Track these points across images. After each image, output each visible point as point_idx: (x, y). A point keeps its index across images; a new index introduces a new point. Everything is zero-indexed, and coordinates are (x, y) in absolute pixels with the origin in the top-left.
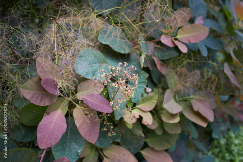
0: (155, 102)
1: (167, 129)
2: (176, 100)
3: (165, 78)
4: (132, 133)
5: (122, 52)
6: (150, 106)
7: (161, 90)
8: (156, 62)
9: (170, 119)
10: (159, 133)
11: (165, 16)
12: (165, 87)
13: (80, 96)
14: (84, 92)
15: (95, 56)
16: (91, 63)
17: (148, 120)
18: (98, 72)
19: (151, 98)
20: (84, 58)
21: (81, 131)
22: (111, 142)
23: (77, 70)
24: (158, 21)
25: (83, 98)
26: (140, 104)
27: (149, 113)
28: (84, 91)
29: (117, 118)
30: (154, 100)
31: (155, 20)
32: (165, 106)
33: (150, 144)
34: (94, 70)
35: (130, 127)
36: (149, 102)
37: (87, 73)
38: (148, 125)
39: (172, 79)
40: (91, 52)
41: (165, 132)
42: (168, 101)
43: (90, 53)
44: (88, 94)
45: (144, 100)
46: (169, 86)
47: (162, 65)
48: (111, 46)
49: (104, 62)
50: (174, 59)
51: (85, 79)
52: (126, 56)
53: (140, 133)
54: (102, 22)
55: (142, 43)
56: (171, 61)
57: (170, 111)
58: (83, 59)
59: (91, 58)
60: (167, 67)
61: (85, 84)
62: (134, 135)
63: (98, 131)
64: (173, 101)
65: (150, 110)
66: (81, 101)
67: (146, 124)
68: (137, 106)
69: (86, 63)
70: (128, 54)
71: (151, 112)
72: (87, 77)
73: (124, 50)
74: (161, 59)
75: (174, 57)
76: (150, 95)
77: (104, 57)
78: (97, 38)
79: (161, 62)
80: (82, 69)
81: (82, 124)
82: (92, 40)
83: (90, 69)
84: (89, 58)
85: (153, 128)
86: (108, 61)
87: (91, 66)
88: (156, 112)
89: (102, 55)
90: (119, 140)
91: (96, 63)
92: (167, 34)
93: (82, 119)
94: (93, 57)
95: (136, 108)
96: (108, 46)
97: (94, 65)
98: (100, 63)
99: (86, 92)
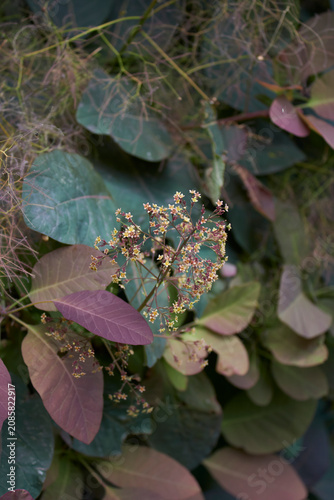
0: (254, 303)
1: (285, 386)
2: (310, 297)
3: (272, 229)
4: (184, 404)
5: (149, 156)
6: (235, 318)
8: (247, 184)
9: (296, 355)
10: (262, 399)
11: (277, 42)
12: (274, 259)
13: (43, 297)
14: (54, 286)
15: (76, 173)
16: (69, 196)
17: (235, 361)
18: (91, 220)
19: (241, 293)
20: (47, 179)
21: (51, 406)
22: (124, 436)
23: (31, 219)
24: (261, 58)
25: (56, 304)
26: (206, 313)
27: (236, 341)
28: (52, 282)
29: (151, 361)
30: (249, 299)
31: (252, 56)
32: (284, 315)
33: (232, 438)
34: (79, 217)
35: (181, 385)
36: (235, 306)
37: (61, 226)
38: (235, 375)
39: (291, 232)
40: (63, 159)
41: (278, 395)
42: (290, 299)
43: (63, 164)
45: (220, 299)
46: (285, 253)
47: (262, 190)
48: (117, 139)
50: (294, 171)
51: (56, 246)
52: (160, 169)
53: (209, 401)
54: (83, 63)
55: (213, 129)
56: (287, 178)
58: (45, 184)
59: (66, 180)
60: (277, 195)
61: (57, 260)
62: (191, 411)
63: (101, 403)
64: (301, 299)
65: (239, 329)
66: (48, 314)
67: (228, 374)
68: (198, 321)
69: (53, 194)
70: (166, 161)
71: (238, 335)
72: (62, 240)
73: (154, 149)
74: (257, 172)
75: (296, 166)
76: (232, 284)
77: (96, 175)
78: (73, 114)
79: (260, 184)
80: (46, 216)
81: (54, 385)
82: (58, 122)
83: (69, 214)
84: (62, 180)
85: (248, 384)
86: (110, 186)
87: (72, 205)
89: (91, 167)
90: (146, 431)
91: (81, 195)
92: (281, 97)
93: (52, 367)
94: (71, 176)
95: (196, 326)
96: (107, 139)
97: (77, 199)
98: (90, 194)
99: (60, 287)
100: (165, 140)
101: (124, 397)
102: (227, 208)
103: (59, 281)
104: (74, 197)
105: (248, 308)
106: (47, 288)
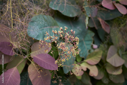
0: (100, 56)
2: (119, 55)
5: (71, 16)
6: (96, 60)
7: (106, 46)
8: (101, 23)
14: (37, 52)
15: (46, 21)
16: (42, 27)
17: (94, 72)
19: (96, 54)
20: (36, 23)
23: (29, 33)
25: (34, 57)
26: (87, 58)
27: (95, 67)
28: (36, 51)
32: (108, 60)
34: (45, 33)
35: (80, 78)
36: (95, 57)
37: (38, 35)
38: (94, 76)
40: (42, 17)
42: (111, 55)
44: (40, 53)
45: (91, 55)
47: (106, 25)
48: (60, 11)
49: (55, 25)
51: (36, 41)
52: (74, 19)
53: (88, 82)
55: (86, 8)
56: (115, 21)
57: (113, 65)
60: (111, 26)
63: (50, 83)
65: (96, 63)
67: (92, 75)
68: (85, 61)
69: (37, 27)
70: (76, 17)
72: (38, 39)
73: (73, 14)
74: (105, 19)
75: (118, 18)
76: (96, 51)
79: (106, 23)
80: (34, 32)
83: (41, 32)
84: (41, 23)
87: (42, 30)
88: (102, 65)
89: (53, 19)
91: (46, 26)
93: (36, 73)
94: (44, 21)
95: (85, 62)
96: (57, 11)
97: (45, 28)
98: (50, 26)
99: (38, 52)
101: (56, 82)
103: (38, 50)
105: (99, 58)
106: (35, 52)
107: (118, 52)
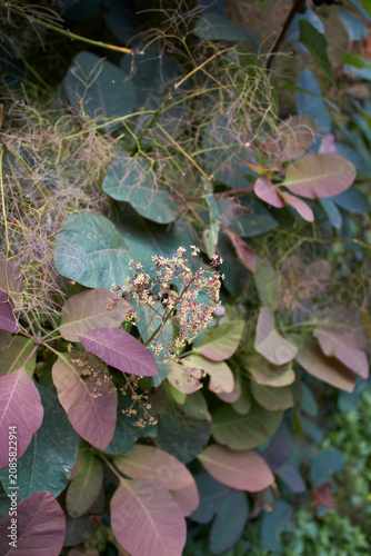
0: (238, 337)
1: (261, 400)
2: (281, 333)
3: (253, 279)
4: (183, 413)
5: (159, 220)
6: (225, 347)
8: (235, 243)
9: (271, 377)
10: (243, 409)
11: (261, 134)
12: (254, 302)
13: (70, 331)
14: (80, 321)
15: (100, 231)
16: (93, 249)
17: (224, 382)
18: (111, 268)
19: (229, 328)
20: (76, 235)
21: (74, 420)
22: (136, 439)
23: (62, 266)
24: (248, 144)
25: (80, 338)
26: (201, 343)
27: (225, 366)
28: (78, 318)
29: (157, 383)
30: (235, 333)
31: (241, 144)
32: (260, 347)
33: (219, 438)
34: (102, 266)
35: (181, 400)
36: (224, 338)
37: (85, 272)
38: (223, 393)
39: (268, 283)
40: (90, 219)
41: (255, 407)
42: (265, 334)
43: (90, 224)
44: (92, 327)
45: (214, 333)
46: (262, 298)
47: (246, 249)
48: (134, 205)
49: (120, 244)
50: (271, 235)
51: (82, 289)
52: (168, 229)
53: (202, 412)
54: (110, 146)
55: (210, 198)
56: (265, 239)
57: (272, 360)
58: (74, 238)
59: (92, 236)
60: (258, 253)
61: (82, 301)
62: (188, 419)
63: (114, 417)
64: (274, 333)
65: (227, 356)
66: (74, 344)
67: (218, 391)
68: (194, 350)
69: (81, 247)
70: (173, 223)
71: (227, 361)
72: (86, 284)
73: (164, 216)
74: (244, 234)
75: (272, 231)
76: (222, 322)
77: (117, 233)
78: (100, 185)
79: (245, 244)
80: (74, 263)
81: (77, 403)
82: (88, 190)
83: (92, 263)
84: (89, 236)
85: (232, 399)
86: (129, 242)
87: (94, 256)
88: (237, 363)
89: (113, 226)
90: (153, 435)
91: (103, 248)
92: (264, 176)
93: (76, 388)
94: (96, 232)
95: (194, 354)
96: (127, 204)
97: (100, 252)
98: (111, 247)
99: (84, 322)
100: (172, 208)
101: (134, 412)
102: (221, 261)
103: (84, 317)
104: (98, 250)
105: (234, 340)
106: (73, 323)
107: (277, 326)
